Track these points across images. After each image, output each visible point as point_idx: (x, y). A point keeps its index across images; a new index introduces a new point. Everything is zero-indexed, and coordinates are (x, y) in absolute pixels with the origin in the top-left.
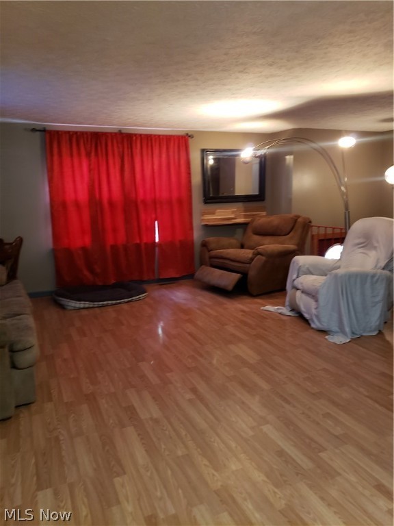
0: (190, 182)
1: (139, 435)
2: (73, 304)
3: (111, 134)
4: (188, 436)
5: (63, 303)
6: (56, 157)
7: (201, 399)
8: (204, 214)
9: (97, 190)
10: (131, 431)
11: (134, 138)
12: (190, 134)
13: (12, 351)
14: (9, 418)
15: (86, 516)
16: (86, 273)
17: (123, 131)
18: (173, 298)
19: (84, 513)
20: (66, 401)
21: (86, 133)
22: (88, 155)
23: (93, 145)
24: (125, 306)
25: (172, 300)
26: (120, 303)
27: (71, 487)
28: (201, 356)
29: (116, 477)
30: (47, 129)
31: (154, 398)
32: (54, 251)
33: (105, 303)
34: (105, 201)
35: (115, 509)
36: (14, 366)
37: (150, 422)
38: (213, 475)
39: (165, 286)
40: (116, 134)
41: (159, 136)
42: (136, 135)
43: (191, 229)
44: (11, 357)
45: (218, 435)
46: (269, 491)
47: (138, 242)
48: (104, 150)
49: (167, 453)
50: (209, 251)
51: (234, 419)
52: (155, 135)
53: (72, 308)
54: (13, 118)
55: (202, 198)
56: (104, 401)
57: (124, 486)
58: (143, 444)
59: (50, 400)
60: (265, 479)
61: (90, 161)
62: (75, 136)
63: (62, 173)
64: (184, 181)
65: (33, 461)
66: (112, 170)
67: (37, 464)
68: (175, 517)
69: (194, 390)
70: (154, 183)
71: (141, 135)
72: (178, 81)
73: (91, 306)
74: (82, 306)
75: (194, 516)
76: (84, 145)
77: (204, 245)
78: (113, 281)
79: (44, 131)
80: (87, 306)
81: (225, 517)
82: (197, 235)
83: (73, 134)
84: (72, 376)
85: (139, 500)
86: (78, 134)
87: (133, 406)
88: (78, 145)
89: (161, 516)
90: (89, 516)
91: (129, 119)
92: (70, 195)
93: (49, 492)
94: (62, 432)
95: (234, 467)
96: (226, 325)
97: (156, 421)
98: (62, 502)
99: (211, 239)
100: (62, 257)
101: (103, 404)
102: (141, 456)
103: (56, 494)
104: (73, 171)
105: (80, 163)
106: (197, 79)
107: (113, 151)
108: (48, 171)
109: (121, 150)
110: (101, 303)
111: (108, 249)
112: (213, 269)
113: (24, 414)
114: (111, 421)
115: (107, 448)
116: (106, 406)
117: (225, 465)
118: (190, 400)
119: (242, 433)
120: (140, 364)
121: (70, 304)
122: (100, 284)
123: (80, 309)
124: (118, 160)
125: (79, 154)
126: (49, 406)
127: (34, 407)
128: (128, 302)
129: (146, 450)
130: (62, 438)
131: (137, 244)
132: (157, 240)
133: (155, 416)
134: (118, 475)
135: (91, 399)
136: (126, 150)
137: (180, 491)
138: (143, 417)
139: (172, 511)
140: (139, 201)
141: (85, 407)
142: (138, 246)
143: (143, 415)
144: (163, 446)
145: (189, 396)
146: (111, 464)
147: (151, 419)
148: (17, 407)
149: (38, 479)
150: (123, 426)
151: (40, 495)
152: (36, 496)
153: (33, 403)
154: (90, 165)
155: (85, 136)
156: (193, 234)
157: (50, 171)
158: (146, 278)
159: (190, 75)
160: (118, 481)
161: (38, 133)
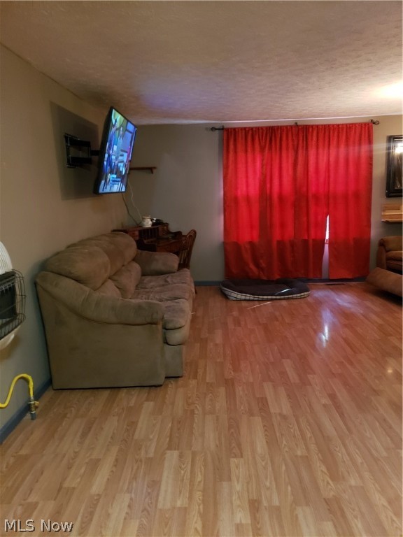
0: (370, 173)
1: (264, 426)
2: (235, 295)
3: (286, 127)
4: (313, 438)
5: (227, 293)
6: (231, 154)
7: (338, 407)
8: (385, 209)
9: (268, 186)
10: (257, 420)
11: (311, 129)
12: (375, 120)
13: (165, 328)
14: (161, 386)
15: (200, 482)
16: (252, 266)
17: (299, 124)
18: (338, 300)
19: (199, 479)
20: (207, 381)
21: (262, 128)
22: (262, 150)
23: (268, 140)
24: (284, 303)
25: (335, 301)
26: (280, 299)
27: (194, 454)
28: (351, 363)
29: (233, 457)
30: (225, 127)
31: (288, 395)
32: (225, 244)
33: (265, 297)
34: (275, 196)
35: (225, 484)
36: (166, 342)
37: (278, 417)
38: (328, 483)
39: (331, 287)
40: (291, 127)
41: (338, 125)
42: (312, 126)
43: (369, 226)
44: (165, 334)
45: (345, 445)
46: (387, 517)
47: (307, 238)
48: (278, 144)
49: (286, 449)
50: (387, 251)
51: (369, 436)
52: (333, 125)
53: (234, 299)
54: (196, 119)
55: (384, 191)
56: (240, 388)
57: (238, 468)
58: (266, 435)
59: (195, 377)
60: (386, 504)
61: (263, 156)
62: (250, 132)
63: (236, 169)
64: (363, 172)
65: (170, 425)
66: (284, 165)
67: (172, 429)
68: (278, 509)
69: (332, 397)
70: (329, 177)
71: (317, 126)
72: (348, 64)
73: (252, 298)
74: (243, 297)
75: (297, 515)
76: (259, 140)
77: (382, 244)
78: (278, 277)
79: (222, 129)
80: (248, 298)
81: (329, 526)
82: (375, 233)
83: (248, 131)
84: (218, 360)
85: (248, 483)
86: (254, 129)
87: (266, 399)
88: (253, 140)
89: (265, 503)
90: (202, 482)
91: (304, 110)
92: (242, 191)
93: (176, 453)
94: (198, 407)
95: (353, 482)
96: (391, 335)
97: (284, 417)
98: (184, 464)
99: (391, 238)
100: (231, 250)
101: (240, 391)
102: (261, 445)
103: (181, 456)
104: (247, 167)
105: (254, 160)
106: (369, 60)
107: (287, 145)
108: (224, 168)
109: (296, 143)
110: (262, 297)
111: (275, 244)
112: (388, 272)
113: (172, 385)
114: (242, 408)
115: (232, 430)
116: (241, 393)
117: (343, 478)
118: (325, 406)
119: (374, 452)
120: (284, 360)
121: (232, 294)
122: (265, 278)
123: (241, 300)
124: (291, 153)
125: (253, 150)
126: (193, 382)
127: (180, 381)
128: (288, 299)
129: (267, 442)
130: (196, 412)
131: (305, 240)
132: (327, 237)
133: (285, 412)
134: (236, 456)
135: (230, 384)
136: (301, 142)
137: (289, 488)
138: (272, 411)
139: (276, 502)
140: (310, 195)
141: (222, 390)
142: (306, 242)
143: (274, 409)
144: (284, 442)
145: (325, 400)
146: (233, 444)
147: (280, 414)
148: (167, 378)
149: (170, 441)
150: (251, 414)
151: (169, 453)
152: (165, 454)
153: (181, 377)
154: (263, 160)
155: (261, 131)
156: (370, 231)
157: (226, 168)
158: (311, 276)
159: (359, 56)
160: (234, 461)
161: (217, 131)
